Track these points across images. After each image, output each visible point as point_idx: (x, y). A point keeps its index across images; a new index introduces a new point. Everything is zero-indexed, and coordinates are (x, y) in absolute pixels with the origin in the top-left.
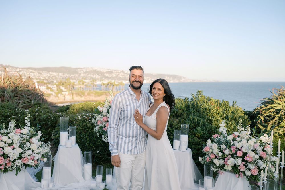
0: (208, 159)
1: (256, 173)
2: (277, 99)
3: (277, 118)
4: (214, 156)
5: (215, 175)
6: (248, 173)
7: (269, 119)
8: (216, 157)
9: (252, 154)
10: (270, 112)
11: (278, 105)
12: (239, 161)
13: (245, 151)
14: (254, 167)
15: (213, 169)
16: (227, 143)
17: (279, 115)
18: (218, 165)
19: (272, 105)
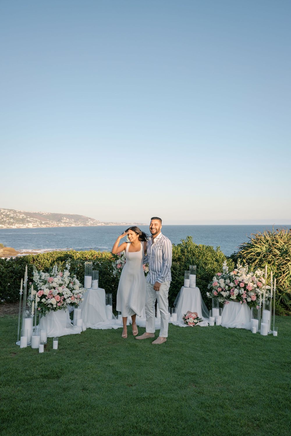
0: (215, 293)
1: (255, 299)
2: (256, 243)
3: (258, 260)
4: (220, 290)
5: (221, 306)
6: (249, 300)
7: (251, 261)
8: (222, 290)
9: (251, 284)
10: (250, 255)
11: (258, 249)
12: (242, 291)
13: (246, 283)
14: (254, 294)
15: (221, 300)
16: (230, 278)
17: (260, 258)
18: (225, 296)
19: (253, 249)
